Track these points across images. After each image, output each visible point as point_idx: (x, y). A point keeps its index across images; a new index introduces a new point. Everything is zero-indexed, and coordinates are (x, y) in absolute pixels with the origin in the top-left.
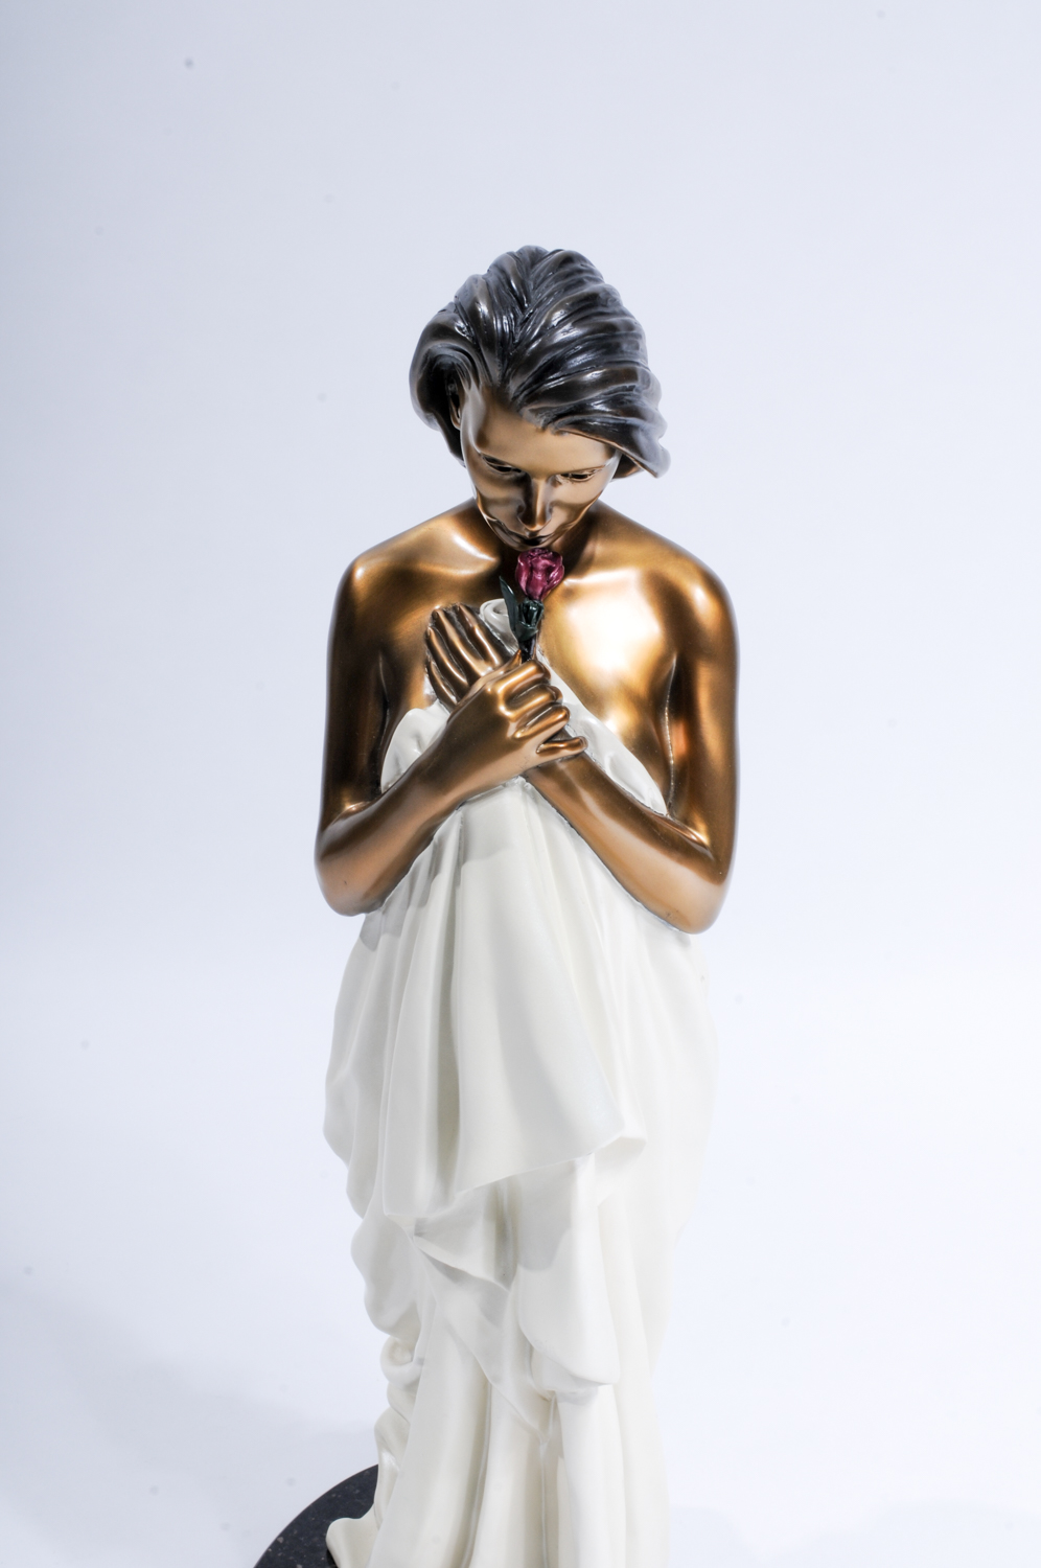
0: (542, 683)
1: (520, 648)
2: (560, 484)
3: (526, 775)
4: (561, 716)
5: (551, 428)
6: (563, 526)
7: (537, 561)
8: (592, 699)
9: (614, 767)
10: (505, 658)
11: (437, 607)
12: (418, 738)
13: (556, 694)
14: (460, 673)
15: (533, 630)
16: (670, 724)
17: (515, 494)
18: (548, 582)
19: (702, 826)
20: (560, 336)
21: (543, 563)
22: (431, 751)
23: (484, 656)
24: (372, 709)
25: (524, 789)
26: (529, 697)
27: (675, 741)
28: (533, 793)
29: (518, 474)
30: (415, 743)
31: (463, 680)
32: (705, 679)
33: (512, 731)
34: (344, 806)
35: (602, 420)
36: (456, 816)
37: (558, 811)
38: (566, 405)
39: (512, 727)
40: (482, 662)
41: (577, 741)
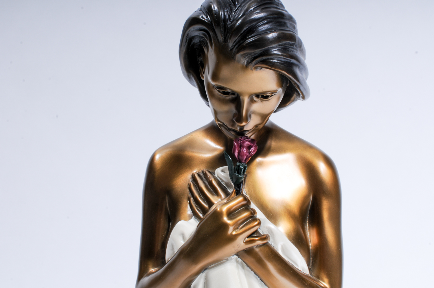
0: (246, 206)
1: (235, 188)
2: (255, 101)
3: (238, 254)
4: (256, 223)
5: (251, 66)
6: (256, 126)
7: (244, 142)
8: (271, 216)
9: (283, 250)
10: (227, 194)
11: (195, 171)
12: (183, 235)
13: (253, 212)
14: (205, 202)
15: (241, 178)
16: (309, 229)
17: (232, 108)
18: (249, 153)
19: (326, 280)
20: (255, 16)
21: (247, 143)
22: (189, 241)
23: (216, 193)
24: (163, 222)
25: (237, 262)
26: (240, 213)
27: (312, 238)
28: (242, 263)
29: (234, 96)
30: (181, 238)
31: (206, 206)
32: (326, 206)
33: (231, 231)
34: (148, 270)
35: (278, 59)
36: (202, 276)
37: (255, 273)
38: (258, 51)
39: (231, 229)
40: (216, 197)
41: (264, 236)
